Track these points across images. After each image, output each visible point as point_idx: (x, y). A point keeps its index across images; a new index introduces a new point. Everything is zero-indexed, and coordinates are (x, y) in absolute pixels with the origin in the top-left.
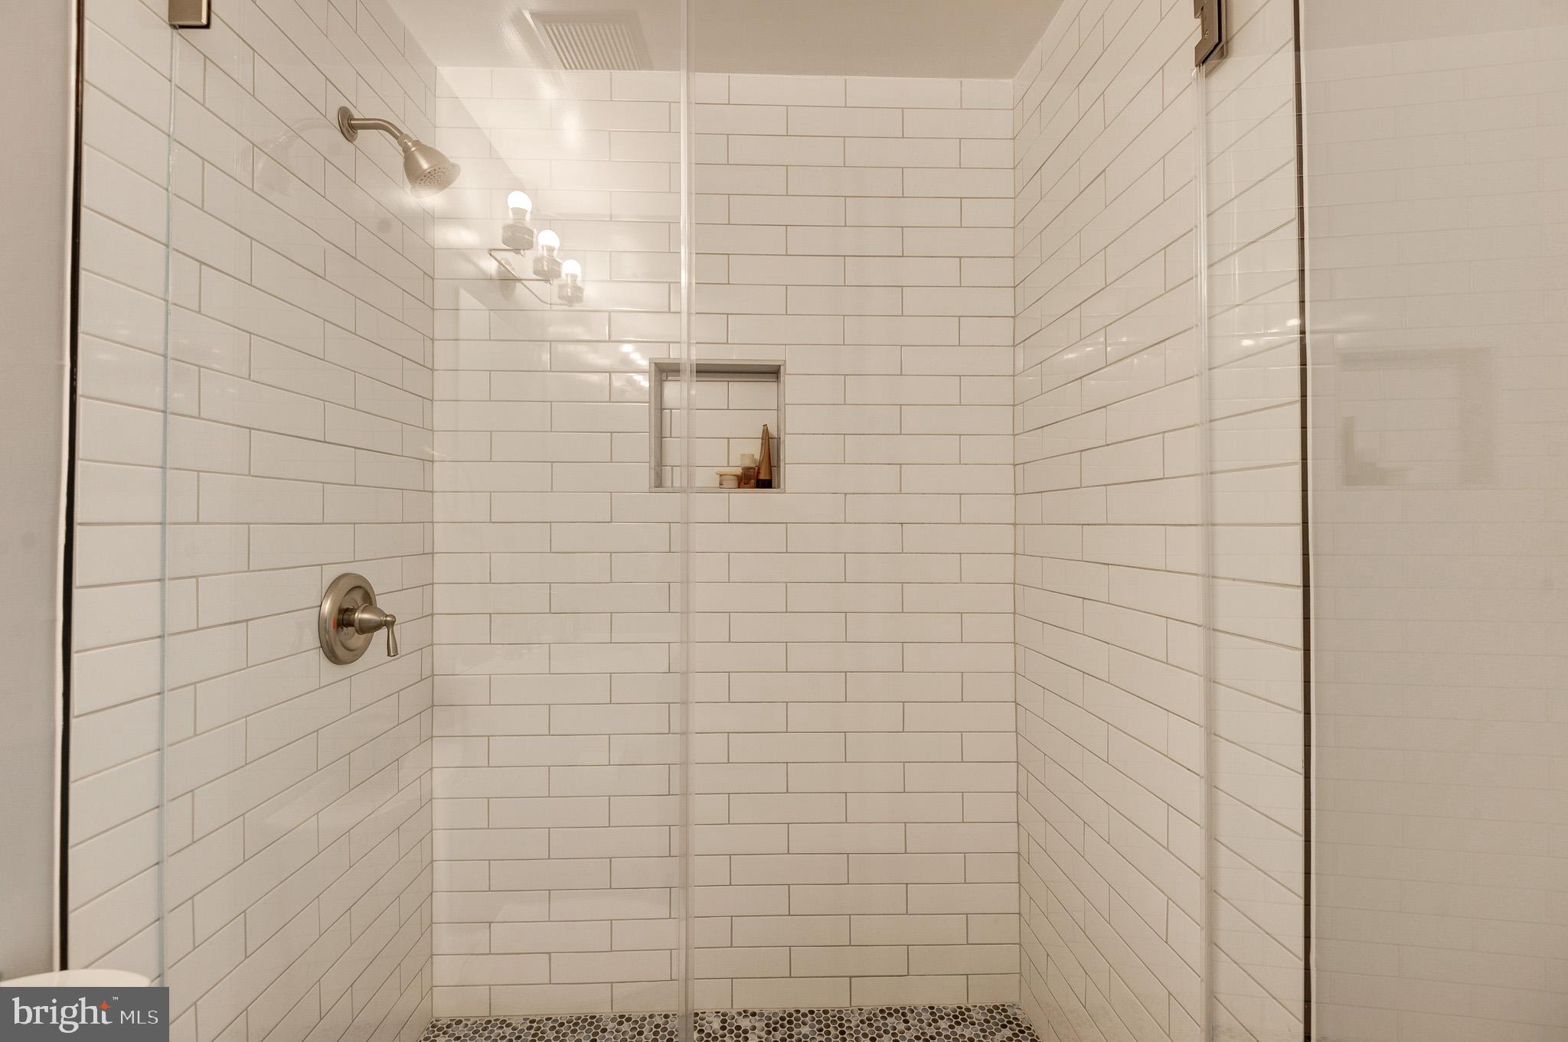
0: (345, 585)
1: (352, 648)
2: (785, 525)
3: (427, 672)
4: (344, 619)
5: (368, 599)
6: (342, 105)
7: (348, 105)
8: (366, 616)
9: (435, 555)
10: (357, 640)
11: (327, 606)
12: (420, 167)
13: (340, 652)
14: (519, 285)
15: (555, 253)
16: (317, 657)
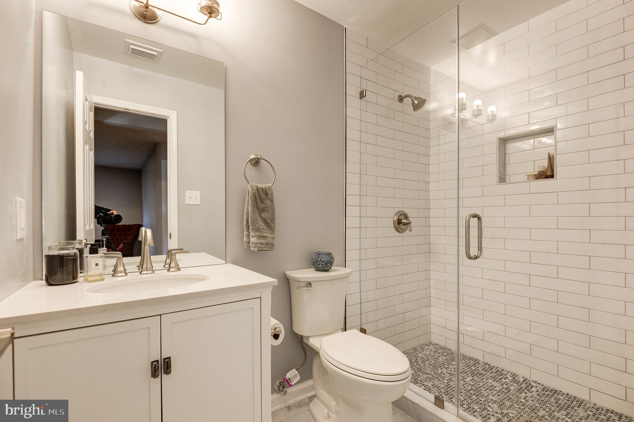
0: (401, 213)
1: (403, 229)
2: (557, 193)
3: (428, 242)
4: (399, 222)
5: (406, 217)
6: (399, 95)
7: (401, 94)
8: (405, 221)
9: (430, 209)
10: (404, 227)
11: (395, 218)
12: (415, 103)
13: (399, 229)
14: (468, 121)
15: (480, 107)
16: (393, 230)
